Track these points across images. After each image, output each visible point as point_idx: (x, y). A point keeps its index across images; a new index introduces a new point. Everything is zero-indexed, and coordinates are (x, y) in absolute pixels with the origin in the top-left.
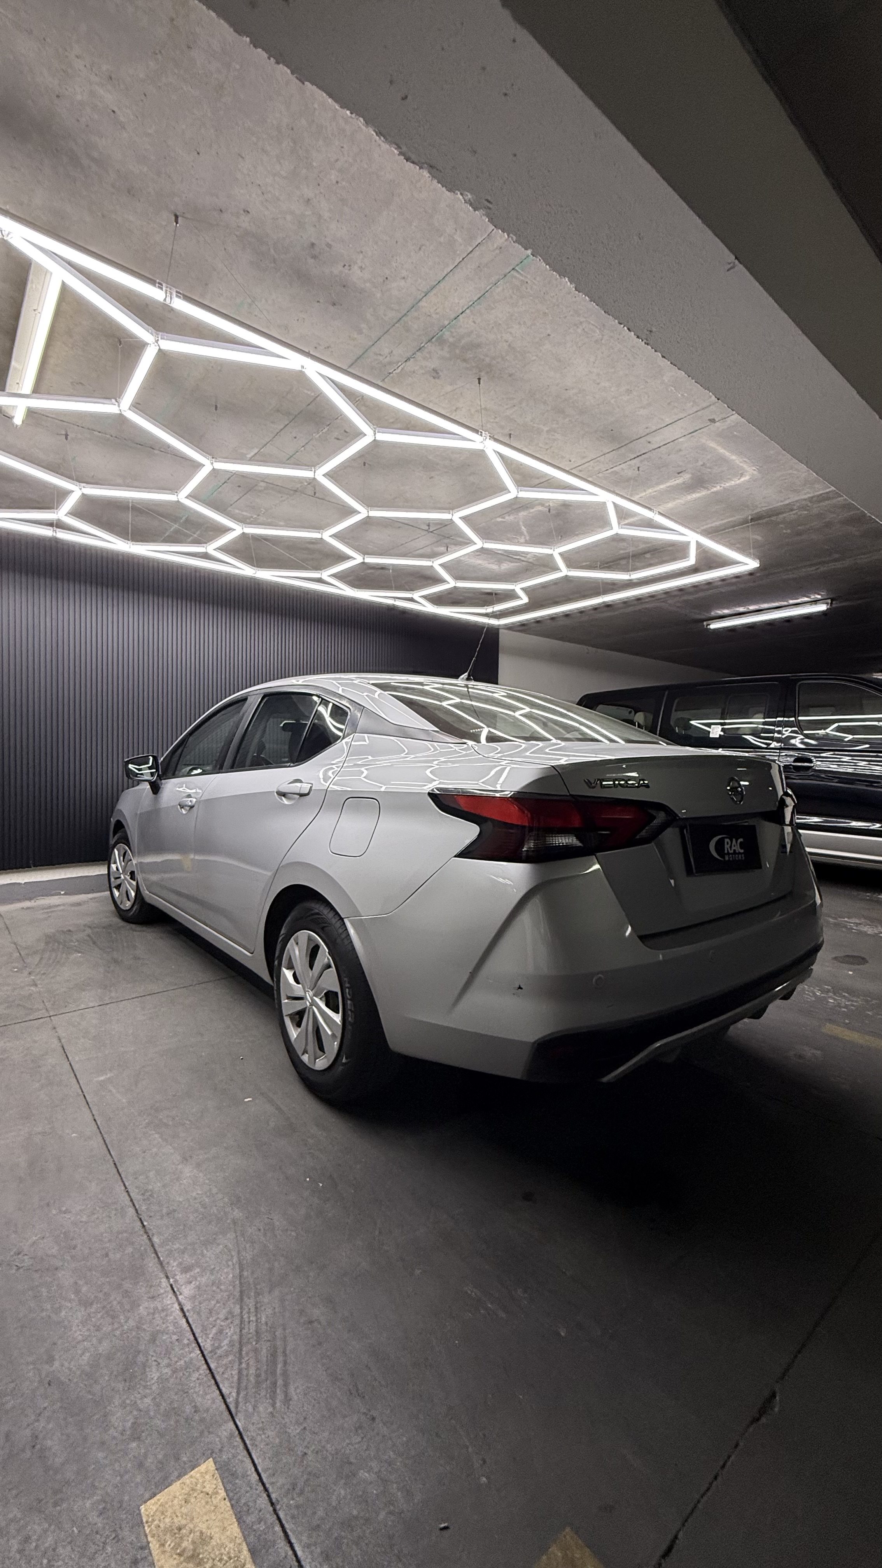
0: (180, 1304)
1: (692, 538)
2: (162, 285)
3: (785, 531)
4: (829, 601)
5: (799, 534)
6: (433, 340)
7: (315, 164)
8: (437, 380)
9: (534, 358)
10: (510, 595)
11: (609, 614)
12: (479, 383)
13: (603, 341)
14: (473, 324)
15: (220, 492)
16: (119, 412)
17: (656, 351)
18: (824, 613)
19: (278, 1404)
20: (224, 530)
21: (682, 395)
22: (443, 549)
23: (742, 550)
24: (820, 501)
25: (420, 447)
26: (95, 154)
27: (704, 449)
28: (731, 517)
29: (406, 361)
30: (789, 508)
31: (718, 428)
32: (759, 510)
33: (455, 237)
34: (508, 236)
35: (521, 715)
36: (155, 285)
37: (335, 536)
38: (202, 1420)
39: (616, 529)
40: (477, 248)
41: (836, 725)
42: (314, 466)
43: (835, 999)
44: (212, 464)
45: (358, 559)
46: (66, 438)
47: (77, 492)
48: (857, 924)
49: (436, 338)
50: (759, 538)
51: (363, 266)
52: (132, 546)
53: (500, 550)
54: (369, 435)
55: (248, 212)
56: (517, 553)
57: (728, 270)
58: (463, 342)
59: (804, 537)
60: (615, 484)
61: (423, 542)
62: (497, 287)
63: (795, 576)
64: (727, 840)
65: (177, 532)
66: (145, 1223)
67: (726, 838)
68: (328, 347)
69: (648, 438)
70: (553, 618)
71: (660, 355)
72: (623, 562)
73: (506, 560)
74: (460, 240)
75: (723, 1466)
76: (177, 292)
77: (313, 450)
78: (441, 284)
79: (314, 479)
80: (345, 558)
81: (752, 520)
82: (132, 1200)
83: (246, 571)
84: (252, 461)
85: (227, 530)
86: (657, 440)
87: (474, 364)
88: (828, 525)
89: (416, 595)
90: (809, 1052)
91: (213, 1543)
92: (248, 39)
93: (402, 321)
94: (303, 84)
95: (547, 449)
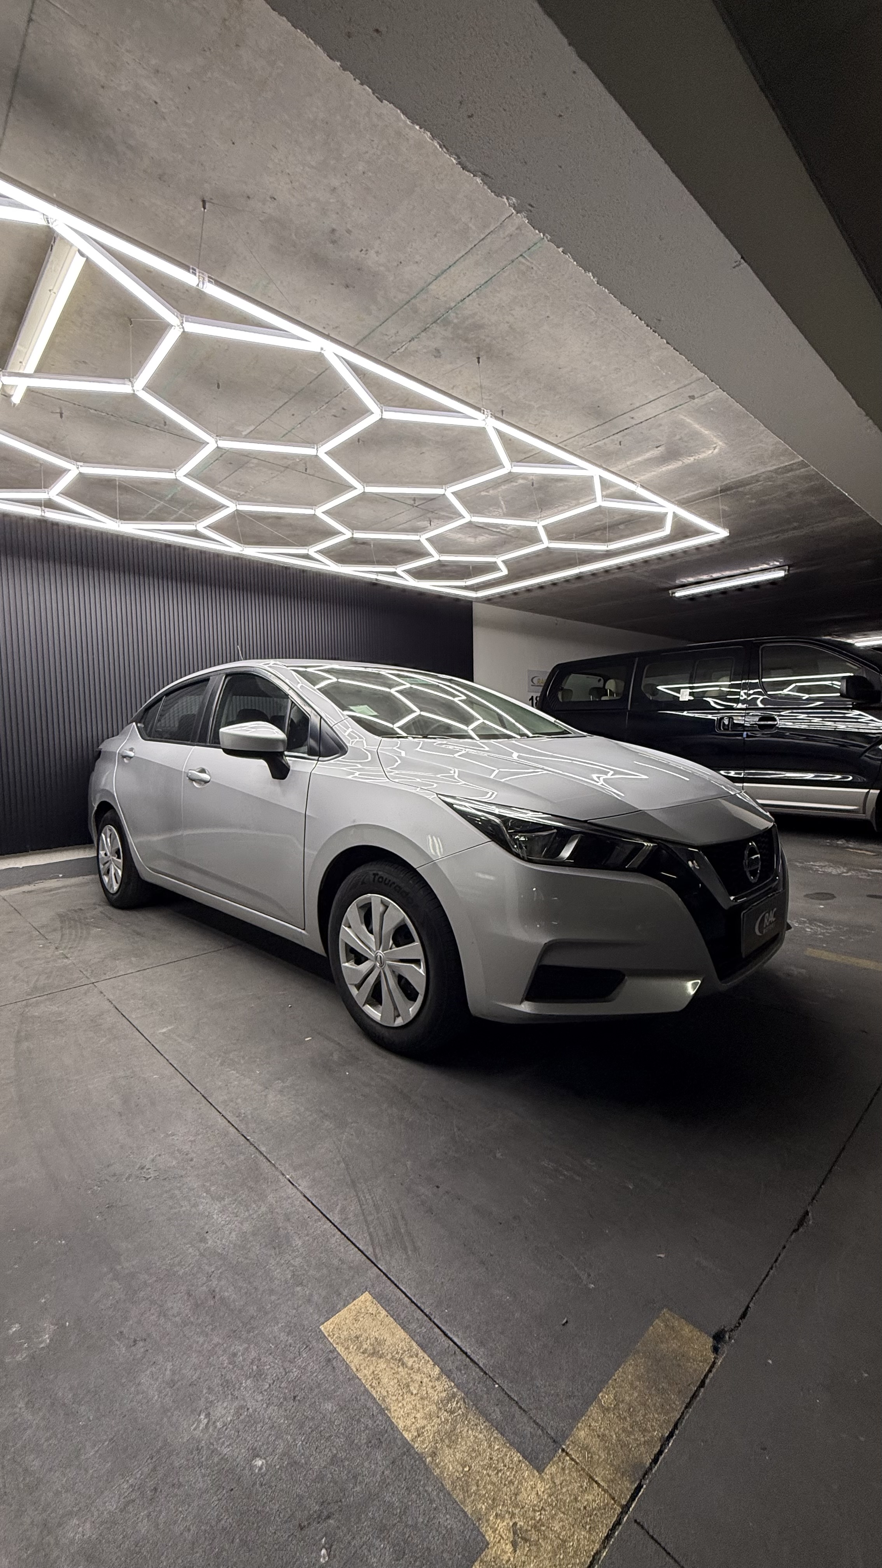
0: (301, 1193)
1: (670, 509)
2: (195, 270)
3: (750, 502)
4: (787, 568)
5: (763, 503)
6: (438, 321)
7: (344, 155)
8: (438, 360)
9: (532, 338)
10: (493, 567)
11: (579, 585)
12: (479, 362)
13: (598, 324)
14: (478, 306)
15: (211, 470)
16: (132, 392)
17: (662, 338)
18: (784, 579)
19: (410, 1253)
20: (216, 507)
21: (666, 373)
22: (426, 523)
23: (711, 519)
24: (783, 473)
25: (416, 424)
26: (132, 142)
27: (682, 425)
28: (702, 488)
29: (410, 341)
30: (756, 479)
31: (697, 404)
32: (728, 481)
33: (470, 225)
34: (544, 235)
36: (189, 271)
37: (326, 513)
38: (350, 1268)
39: (600, 502)
40: (489, 236)
41: (793, 685)
42: (317, 444)
43: (811, 929)
44: (216, 442)
45: (347, 534)
46: (61, 417)
47: (73, 471)
48: (822, 867)
49: (441, 320)
50: (726, 508)
51: (380, 251)
52: (121, 525)
53: (481, 523)
54: (376, 413)
55: (275, 199)
56: (497, 526)
57: (734, 268)
58: (467, 323)
59: (767, 507)
60: (602, 458)
61: (405, 516)
62: (504, 272)
63: (757, 544)
65: (160, 510)
66: (248, 1138)
68: (337, 327)
69: (632, 414)
70: (528, 590)
71: (665, 341)
72: (598, 534)
73: (486, 533)
74: (474, 228)
75: (776, 1261)
76: (209, 277)
77: (309, 427)
78: (452, 269)
79: (317, 455)
80: (334, 533)
81: (722, 491)
82: (229, 1122)
83: (233, 548)
84: (249, 438)
85: (221, 507)
86: (640, 416)
87: (475, 345)
88: (790, 495)
89: (399, 569)
90: (795, 971)
91: (387, 1343)
92: (338, 64)
93: (411, 303)
94: (382, 102)
95: (536, 425)
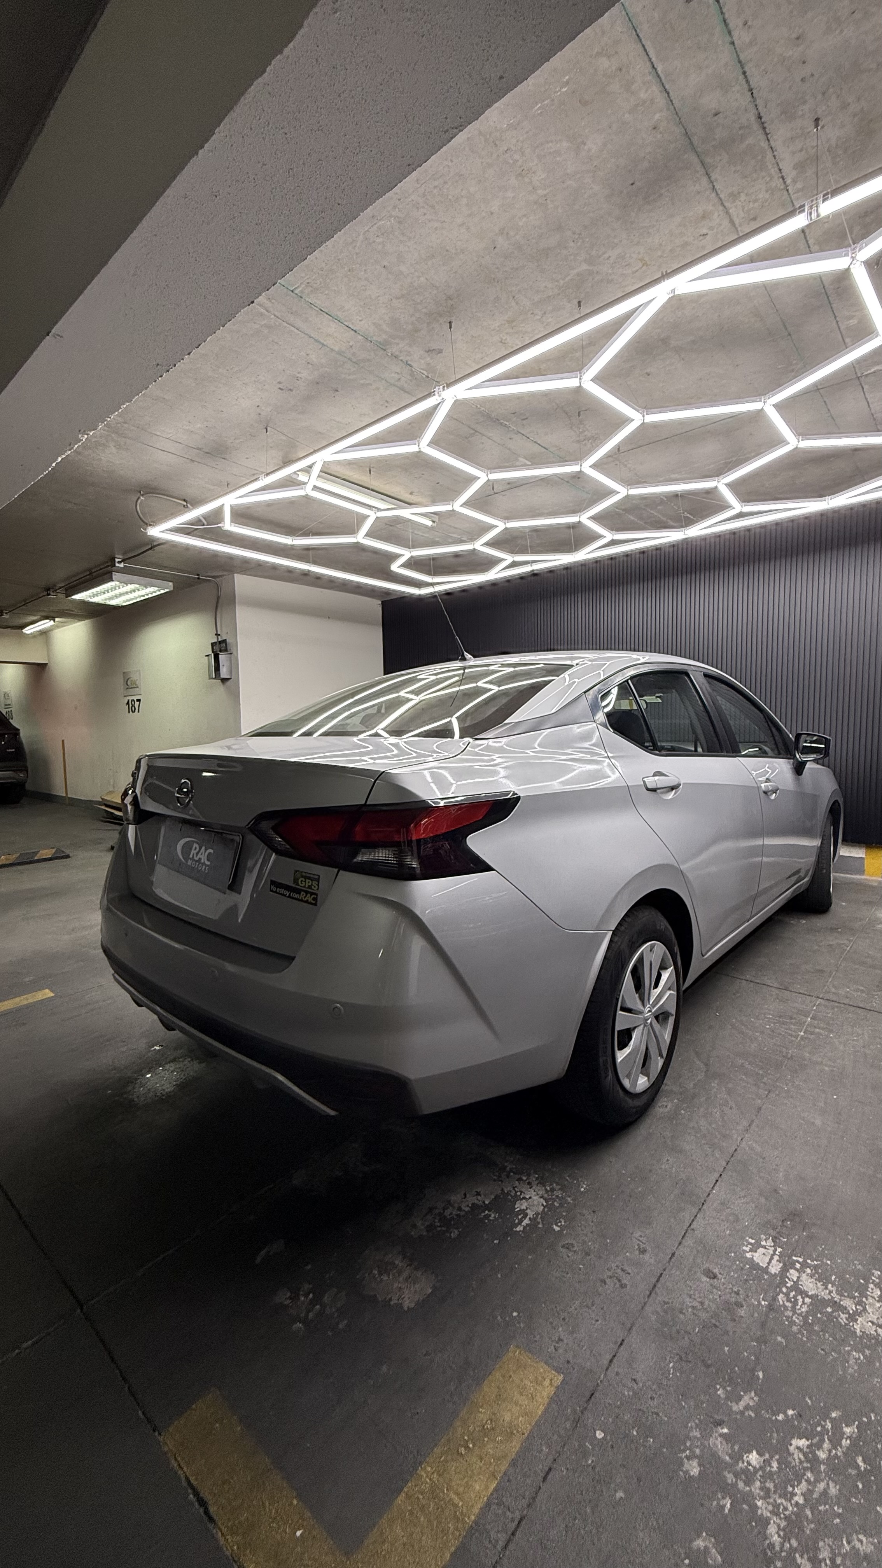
35: (412, 699)
64: (195, 845)
67: (197, 843)
